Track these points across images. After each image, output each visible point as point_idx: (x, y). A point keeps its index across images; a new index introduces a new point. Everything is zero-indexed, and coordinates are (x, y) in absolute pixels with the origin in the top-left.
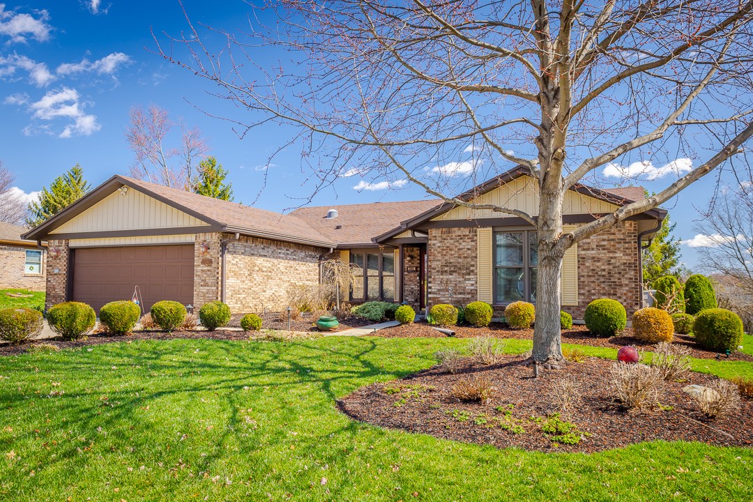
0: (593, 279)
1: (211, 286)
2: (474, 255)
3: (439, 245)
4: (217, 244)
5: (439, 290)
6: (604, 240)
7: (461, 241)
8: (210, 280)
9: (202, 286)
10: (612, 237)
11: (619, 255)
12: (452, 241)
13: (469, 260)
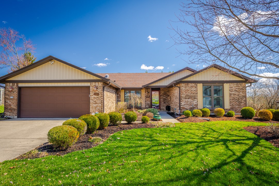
0: (234, 100)
1: (99, 104)
2: (196, 92)
3: (184, 89)
4: (101, 87)
5: (184, 104)
6: (237, 89)
7: (192, 88)
8: (98, 102)
9: (94, 104)
10: (239, 88)
11: (241, 93)
12: (189, 88)
13: (195, 94)
